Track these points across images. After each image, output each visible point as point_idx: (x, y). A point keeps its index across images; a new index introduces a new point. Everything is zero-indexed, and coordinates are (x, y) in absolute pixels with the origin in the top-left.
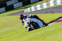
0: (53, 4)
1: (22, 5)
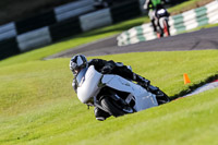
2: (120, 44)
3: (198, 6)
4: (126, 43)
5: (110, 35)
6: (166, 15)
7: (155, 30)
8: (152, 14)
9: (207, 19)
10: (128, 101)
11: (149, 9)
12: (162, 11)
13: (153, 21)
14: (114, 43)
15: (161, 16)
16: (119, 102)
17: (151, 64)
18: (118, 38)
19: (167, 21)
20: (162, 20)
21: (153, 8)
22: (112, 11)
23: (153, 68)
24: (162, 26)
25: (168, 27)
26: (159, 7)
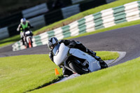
0: (78, 30)
1: (7, 34)
2: (14, 50)
3: (64, 25)
4: (18, 49)
5: (8, 44)
6: (31, 35)
7: (24, 44)
8: (22, 34)
9: (70, 33)
10: (84, 64)
11: (20, 30)
12: (28, 32)
13: (22, 38)
14: (10, 49)
15: (27, 35)
16: (80, 64)
17: (34, 62)
18: (13, 46)
19: (31, 39)
20: (28, 38)
21: (23, 30)
22: (9, 29)
23: (36, 65)
24: (28, 42)
25: (32, 42)
26: (26, 30)
